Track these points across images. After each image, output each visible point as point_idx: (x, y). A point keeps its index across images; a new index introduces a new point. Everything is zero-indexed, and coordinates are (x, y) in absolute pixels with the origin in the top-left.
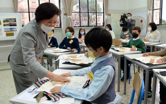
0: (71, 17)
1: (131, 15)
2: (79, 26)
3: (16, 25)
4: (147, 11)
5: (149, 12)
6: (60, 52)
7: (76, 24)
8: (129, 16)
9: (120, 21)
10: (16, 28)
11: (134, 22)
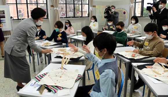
0: (57, 9)
1: (115, 7)
2: (65, 17)
3: (5, 17)
4: (130, 4)
5: (131, 4)
6: (50, 46)
7: (62, 16)
8: (113, 9)
9: (104, 13)
10: (4, 20)
11: (117, 15)
